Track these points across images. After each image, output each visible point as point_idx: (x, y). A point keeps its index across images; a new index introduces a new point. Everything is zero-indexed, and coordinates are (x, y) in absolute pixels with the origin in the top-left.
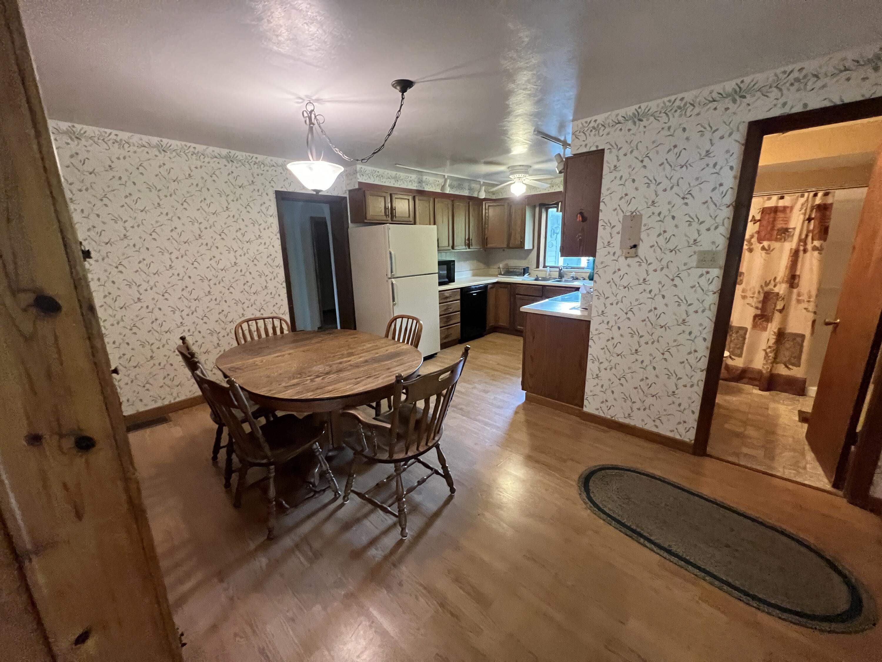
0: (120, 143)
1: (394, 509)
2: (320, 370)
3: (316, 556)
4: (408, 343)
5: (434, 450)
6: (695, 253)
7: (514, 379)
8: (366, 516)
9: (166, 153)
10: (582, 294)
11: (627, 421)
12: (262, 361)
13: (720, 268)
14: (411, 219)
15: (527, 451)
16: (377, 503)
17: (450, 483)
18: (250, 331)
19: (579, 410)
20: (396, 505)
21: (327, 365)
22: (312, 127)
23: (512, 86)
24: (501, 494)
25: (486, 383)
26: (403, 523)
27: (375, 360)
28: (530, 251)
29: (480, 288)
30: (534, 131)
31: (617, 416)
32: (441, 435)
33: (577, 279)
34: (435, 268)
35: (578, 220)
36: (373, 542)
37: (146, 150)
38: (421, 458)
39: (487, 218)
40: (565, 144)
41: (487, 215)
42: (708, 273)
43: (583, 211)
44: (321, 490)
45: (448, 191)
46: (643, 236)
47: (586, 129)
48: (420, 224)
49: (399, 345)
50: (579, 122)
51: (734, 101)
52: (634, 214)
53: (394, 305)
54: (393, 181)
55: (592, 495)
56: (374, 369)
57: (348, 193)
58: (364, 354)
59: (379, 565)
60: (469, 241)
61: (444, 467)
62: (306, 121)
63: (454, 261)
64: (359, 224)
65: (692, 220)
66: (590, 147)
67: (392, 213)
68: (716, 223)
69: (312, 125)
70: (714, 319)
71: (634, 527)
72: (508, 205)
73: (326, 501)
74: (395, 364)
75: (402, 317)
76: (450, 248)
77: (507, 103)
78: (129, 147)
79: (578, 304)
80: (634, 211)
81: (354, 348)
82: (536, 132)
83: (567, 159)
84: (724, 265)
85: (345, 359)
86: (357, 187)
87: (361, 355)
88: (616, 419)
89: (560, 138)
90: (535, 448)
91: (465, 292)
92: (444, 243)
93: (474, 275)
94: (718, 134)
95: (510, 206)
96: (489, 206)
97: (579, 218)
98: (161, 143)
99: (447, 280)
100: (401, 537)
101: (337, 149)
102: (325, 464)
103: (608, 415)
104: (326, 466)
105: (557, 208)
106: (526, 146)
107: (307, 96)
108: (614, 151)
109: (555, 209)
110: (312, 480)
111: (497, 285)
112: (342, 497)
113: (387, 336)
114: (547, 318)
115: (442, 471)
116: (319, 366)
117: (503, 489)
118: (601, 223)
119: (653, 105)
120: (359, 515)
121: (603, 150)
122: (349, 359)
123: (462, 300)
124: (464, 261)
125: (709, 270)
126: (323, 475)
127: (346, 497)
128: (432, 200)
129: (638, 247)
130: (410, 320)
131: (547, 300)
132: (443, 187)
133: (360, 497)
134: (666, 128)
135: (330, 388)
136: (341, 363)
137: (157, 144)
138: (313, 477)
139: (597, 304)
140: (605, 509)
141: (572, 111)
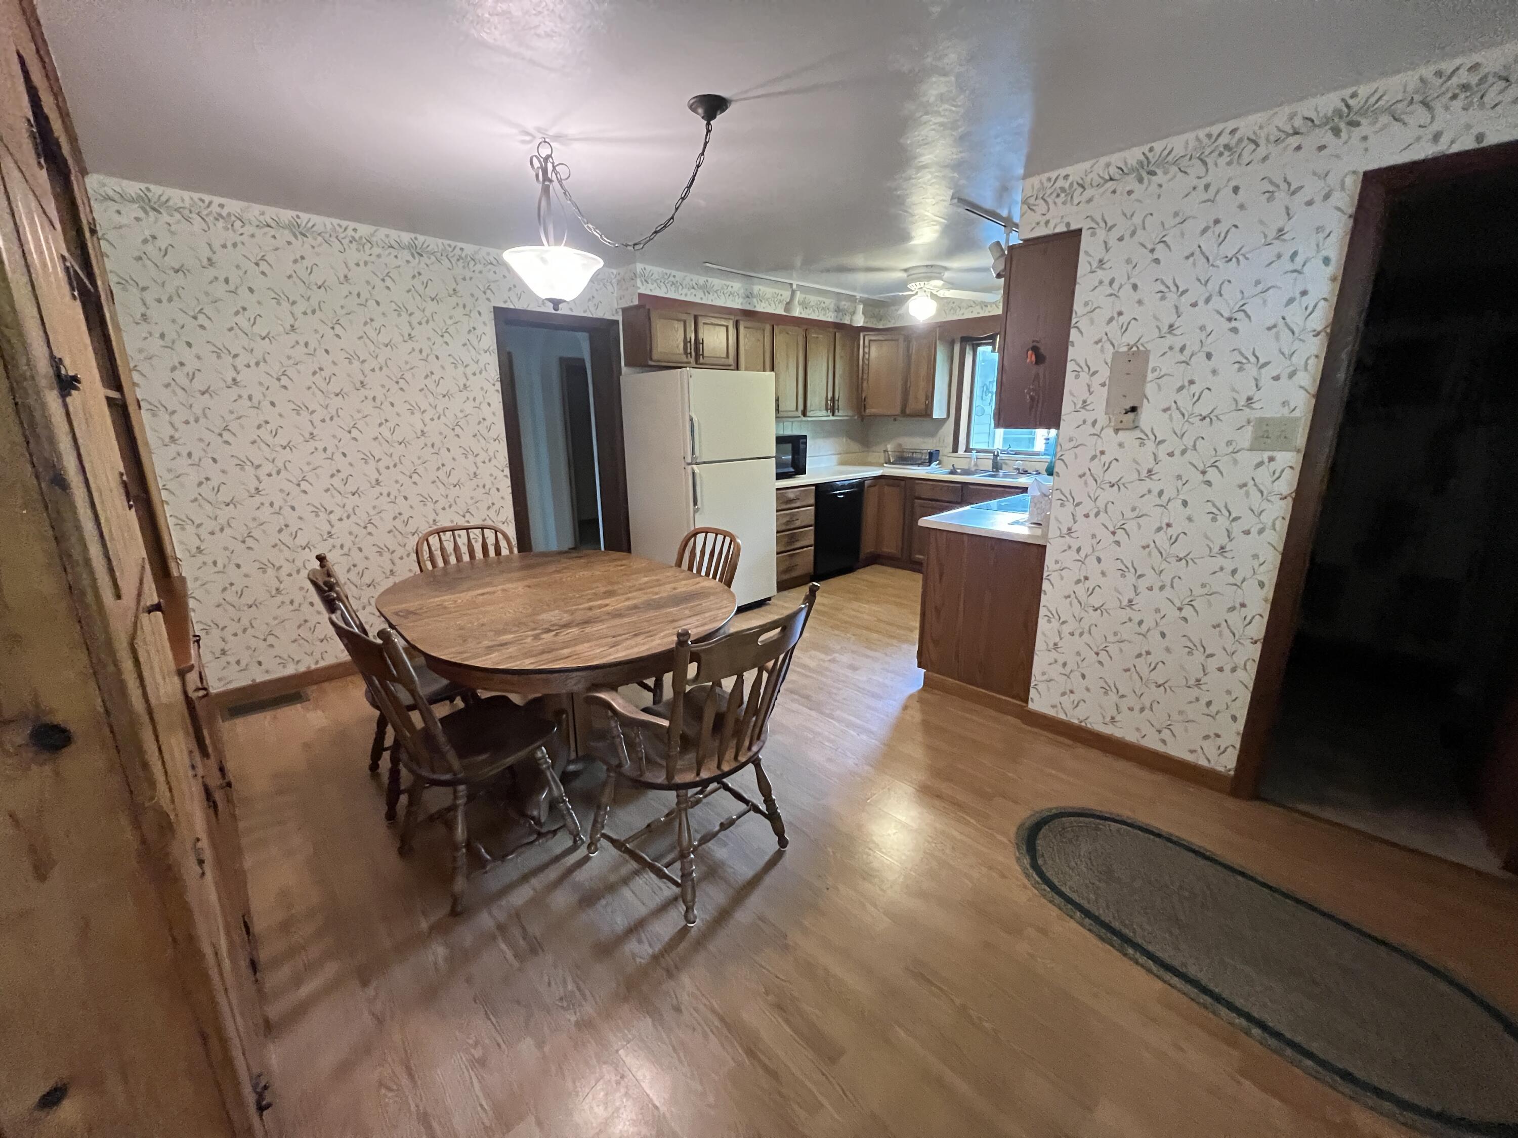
0: (229, 220)
1: (674, 872)
2: (553, 619)
3: (535, 948)
4: (714, 577)
5: (751, 767)
6: (1249, 422)
7: (905, 646)
8: (625, 881)
9: (305, 239)
10: (1033, 497)
11: (1107, 730)
12: (456, 601)
13: (1298, 451)
14: (731, 360)
15: (921, 776)
16: (645, 860)
17: (779, 831)
18: (443, 549)
19: (1022, 706)
20: (678, 865)
21: (566, 612)
22: (549, 186)
23: (910, 106)
24: (871, 852)
25: (853, 652)
26: (689, 897)
27: (652, 605)
28: (942, 421)
29: (851, 486)
30: (952, 198)
31: (1089, 720)
32: (764, 742)
33: (1025, 472)
34: (772, 450)
35: (1028, 360)
36: (636, 928)
37: (272, 232)
38: (729, 781)
39: (867, 362)
40: (1009, 224)
41: (867, 356)
42: (1271, 459)
43: (1038, 345)
44: (549, 832)
45: (797, 312)
46: (1150, 389)
47: (1049, 192)
48: (746, 369)
49: (698, 579)
50: (1035, 181)
51: (1336, 132)
52: (1135, 349)
53: (695, 511)
54: (700, 294)
55: (1040, 862)
56: (648, 621)
57: (621, 313)
58: (635, 594)
59: (644, 972)
60: (834, 403)
61: (769, 801)
62: (537, 176)
63: (805, 437)
64: (638, 369)
65: (1244, 361)
66: (1055, 228)
67: (697, 349)
68: (1292, 365)
69: (547, 183)
70: (1281, 548)
71: (1116, 925)
72: (905, 341)
73: (558, 850)
74: (687, 612)
75: (706, 531)
76: (799, 413)
77: (902, 141)
78: (242, 227)
79: (1024, 516)
80: (1135, 344)
81: (618, 583)
82: (956, 201)
83: (1011, 248)
84: (1304, 445)
85: (600, 602)
86: (636, 302)
87: (630, 595)
88: (1089, 726)
89: (998, 211)
90: (936, 773)
91: (823, 491)
92: (789, 404)
93: (843, 463)
94: (1301, 198)
95: (908, 340)
96: (870, 341)
97: (1031, 358)
98: (298, 220)
99: (792, 470)
100: (683, 923)
101: (591, 226)
102: (557, 786)
103: (1074, 717)
104: (558, 790)
105: (993, 344)
106: (937, 228)
107: (539, 130)
108: (1101, 233)
109: (990, 348)
110: (535, 813)
111: (883, 480)
112: (586, 845)
113: (679, 564)
114: (966, 538)
115: (764, 806)
116: (552, 613)
117: (874, 842)
118: (1070, 366)
119: (1179, 144)
120: (613, 878)
121: (1079, 232)
122: (607, 601)
123: (817, 505)
124: (824, 437)
125: (1274, 454)
126: (553, 805)
127: (592, 846)
128: (768, 328)
129: (1139, 410)
130: (720, 537)
131: (968, 507)
132: (788, 305)
133: (615, 847)
134: (1202, 187)
135: (566, 652)
136: (590, 609)
137: (290, 221)
138: (538, 806)
139: (1060, 516)
140: (1063, 889)
141: (1023, 159)
